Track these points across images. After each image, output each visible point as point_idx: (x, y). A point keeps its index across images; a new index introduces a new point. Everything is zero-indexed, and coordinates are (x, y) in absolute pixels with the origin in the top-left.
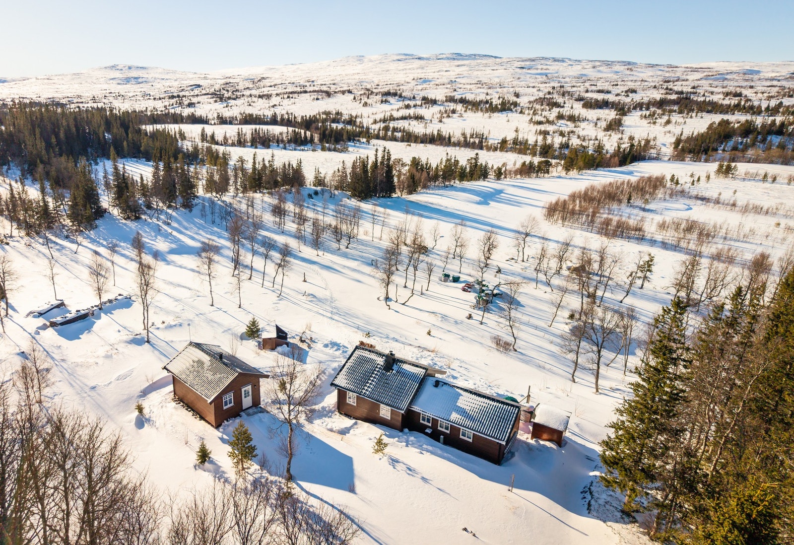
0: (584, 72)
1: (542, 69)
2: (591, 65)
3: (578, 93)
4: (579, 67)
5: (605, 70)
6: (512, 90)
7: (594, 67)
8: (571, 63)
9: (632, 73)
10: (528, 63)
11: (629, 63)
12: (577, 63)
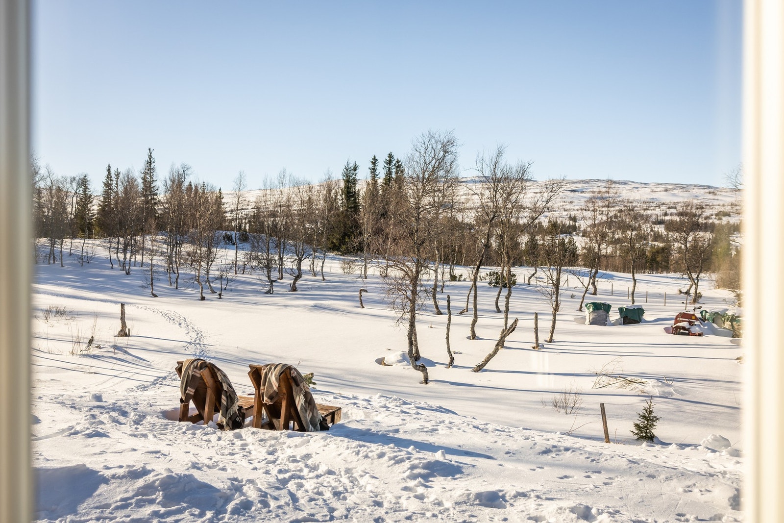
0: (654, 196)
1: (600, 192)
2: (661, 188)
3: (654, 217)
4: (648, 190)
5: (682, 194)
6: (565, 213)
7: (666, 190)
8: (636, 186)
9: (716, 197)
10: (580, 185)
11: (709, 187)
12: (643, 186)
